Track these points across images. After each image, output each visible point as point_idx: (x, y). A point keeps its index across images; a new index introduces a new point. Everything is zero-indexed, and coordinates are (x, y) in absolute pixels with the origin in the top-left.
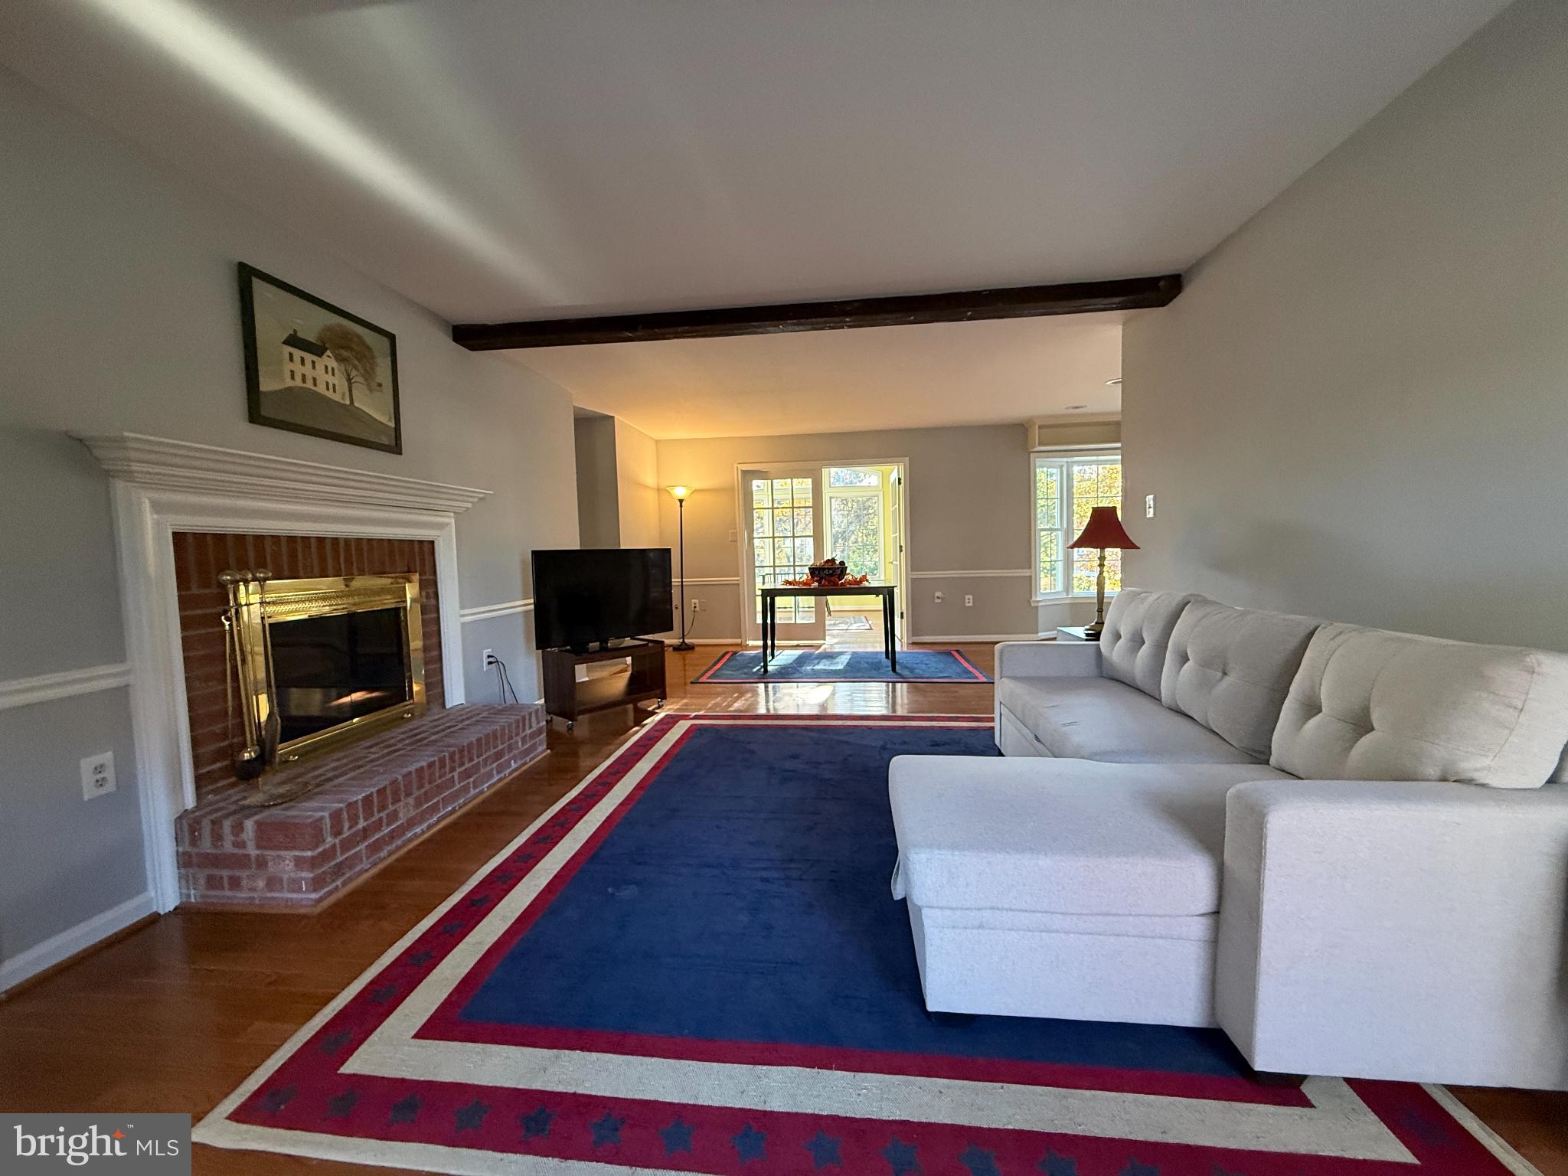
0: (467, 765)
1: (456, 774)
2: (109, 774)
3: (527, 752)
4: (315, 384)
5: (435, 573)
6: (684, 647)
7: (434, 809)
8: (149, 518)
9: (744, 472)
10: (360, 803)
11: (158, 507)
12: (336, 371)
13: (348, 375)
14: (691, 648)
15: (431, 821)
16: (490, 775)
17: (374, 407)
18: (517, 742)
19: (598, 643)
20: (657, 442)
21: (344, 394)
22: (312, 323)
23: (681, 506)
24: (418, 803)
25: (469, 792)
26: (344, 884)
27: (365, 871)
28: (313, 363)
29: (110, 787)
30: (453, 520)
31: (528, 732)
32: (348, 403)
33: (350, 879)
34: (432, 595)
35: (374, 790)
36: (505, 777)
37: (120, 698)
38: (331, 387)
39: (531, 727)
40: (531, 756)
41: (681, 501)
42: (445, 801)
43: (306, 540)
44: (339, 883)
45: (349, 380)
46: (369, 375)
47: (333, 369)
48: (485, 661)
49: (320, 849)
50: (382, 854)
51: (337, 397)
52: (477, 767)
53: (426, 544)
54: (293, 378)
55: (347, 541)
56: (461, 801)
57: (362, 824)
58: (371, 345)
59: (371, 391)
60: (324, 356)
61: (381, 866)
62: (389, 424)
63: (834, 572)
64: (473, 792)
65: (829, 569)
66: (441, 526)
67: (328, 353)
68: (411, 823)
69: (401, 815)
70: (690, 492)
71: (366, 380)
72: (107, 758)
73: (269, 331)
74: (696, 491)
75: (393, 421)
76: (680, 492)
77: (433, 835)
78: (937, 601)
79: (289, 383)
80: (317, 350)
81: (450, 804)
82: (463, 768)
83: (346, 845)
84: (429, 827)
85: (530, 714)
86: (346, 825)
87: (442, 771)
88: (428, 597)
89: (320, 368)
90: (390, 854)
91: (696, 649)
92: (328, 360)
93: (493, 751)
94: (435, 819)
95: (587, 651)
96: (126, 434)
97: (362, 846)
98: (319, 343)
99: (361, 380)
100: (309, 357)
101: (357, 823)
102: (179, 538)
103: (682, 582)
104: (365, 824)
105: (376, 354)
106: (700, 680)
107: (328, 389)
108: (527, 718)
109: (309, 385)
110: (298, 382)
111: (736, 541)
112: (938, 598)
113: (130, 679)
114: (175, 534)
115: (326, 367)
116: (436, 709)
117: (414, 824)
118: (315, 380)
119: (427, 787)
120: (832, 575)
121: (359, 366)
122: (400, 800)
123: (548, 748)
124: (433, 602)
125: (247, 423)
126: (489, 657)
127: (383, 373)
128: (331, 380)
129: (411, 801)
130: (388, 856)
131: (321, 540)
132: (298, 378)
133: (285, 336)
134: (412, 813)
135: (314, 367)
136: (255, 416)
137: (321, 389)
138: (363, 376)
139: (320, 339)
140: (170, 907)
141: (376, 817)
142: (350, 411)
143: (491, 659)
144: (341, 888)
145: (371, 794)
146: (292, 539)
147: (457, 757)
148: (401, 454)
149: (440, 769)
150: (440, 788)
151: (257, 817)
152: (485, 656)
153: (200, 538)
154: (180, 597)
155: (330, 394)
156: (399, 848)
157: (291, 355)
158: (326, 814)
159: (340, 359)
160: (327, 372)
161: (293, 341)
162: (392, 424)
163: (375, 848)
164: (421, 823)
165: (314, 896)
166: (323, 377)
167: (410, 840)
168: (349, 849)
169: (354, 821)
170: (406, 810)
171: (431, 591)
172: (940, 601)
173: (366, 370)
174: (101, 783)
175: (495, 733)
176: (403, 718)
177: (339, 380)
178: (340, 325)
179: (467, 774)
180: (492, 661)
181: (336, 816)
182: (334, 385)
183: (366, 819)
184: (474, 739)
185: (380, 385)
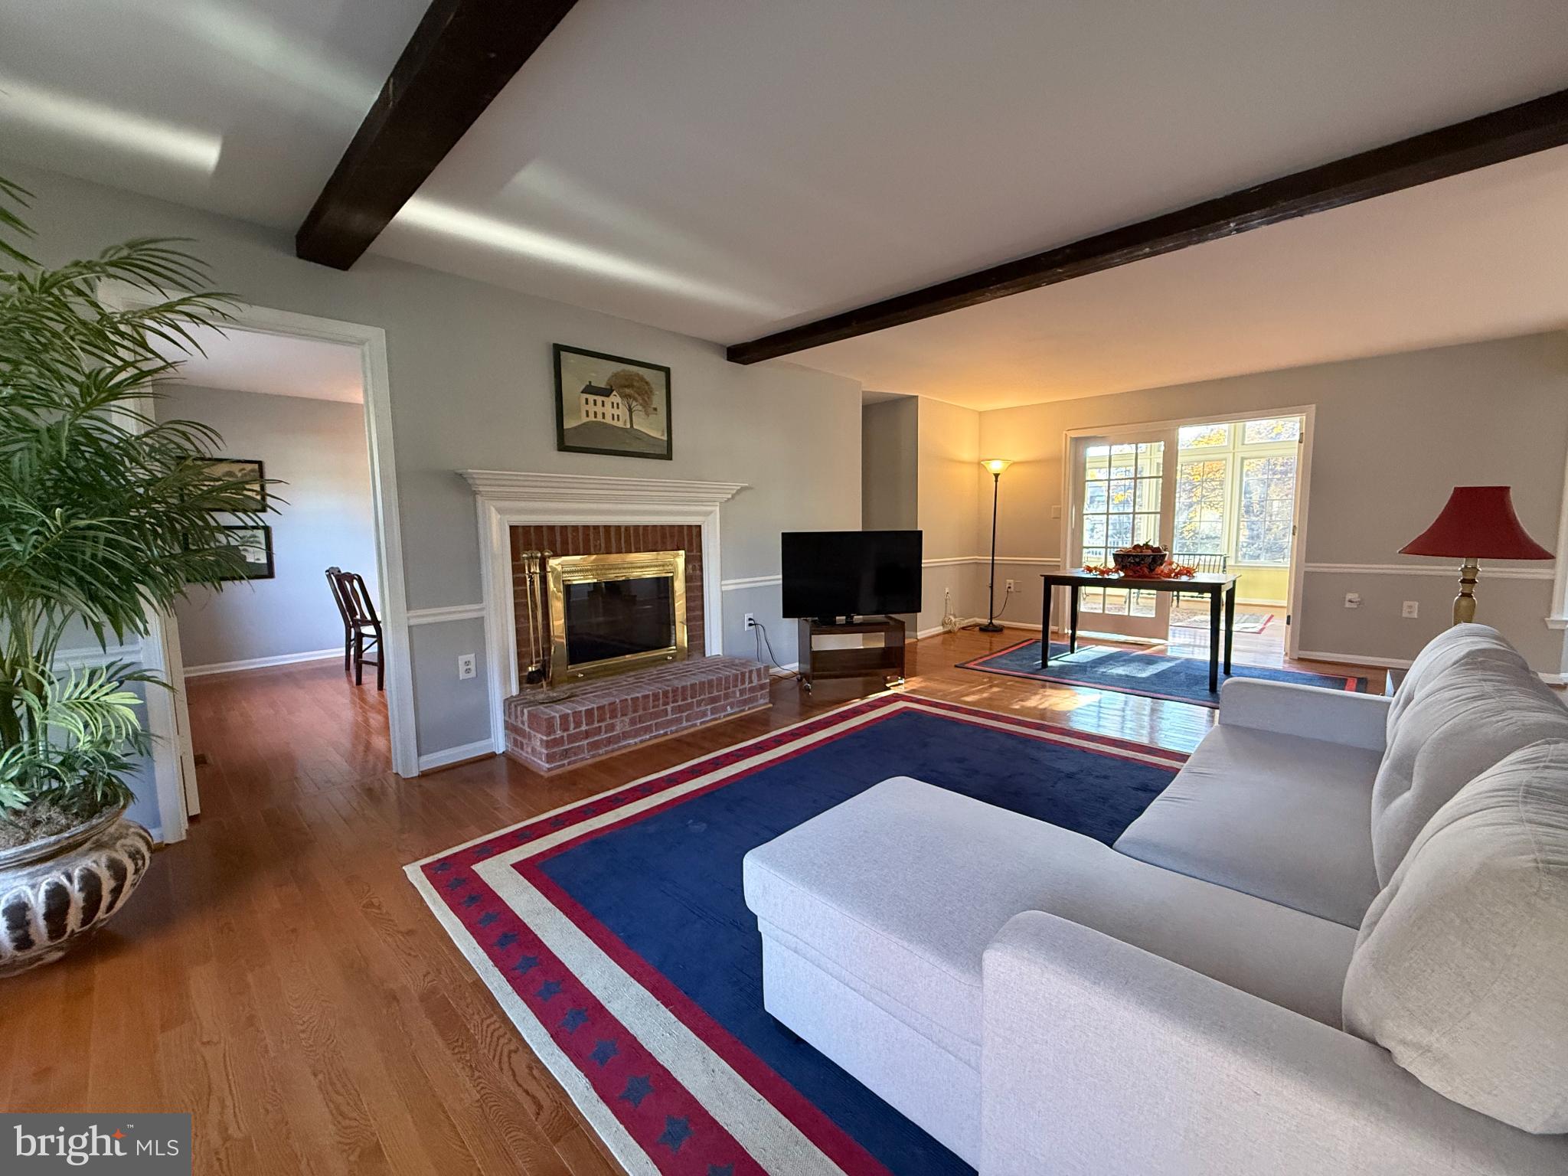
0: (680, 703)
1: (669, 708)
2: (472, 666)
3: (745, 702)
4: (604, 418)
5: (700, 550)
6: (991, 628)
7: (648, 729)
8: (495, 518)
9: (1077, 440)
10: (583, 713)
11: (500, 511)
12: (620, 405)
13: (630, 407)
14: (999, 630)
15: (644, 738)
16: (704, 714)
17: (650, 427)
18: (734, 692)
19: (844, 618)
20: (980, 413)
21: (625, 422)
22: (602, 373)
23: (996, 481)
24: (633, 722)
25: (681, 723)
26: (569, 764)
27: (586, 759)
28: (603, 402)
29: (473, 674)
30: (718, 509)
31: (747, 685)
32: (628, 426)
33: (575, 762)
34: (698, 567)
35: (595, 706)
36: (719, 718)
37: (478, 625)
38: (616, 417)
39: (751, 682)
40: (751, 706)
41: (997, 476)
42: (658, 726)
43: (596, 528)
44: (566, 762)
45: (630, 410)
46: (646, 405)
47: (618, 404)
48: (747, 623)
49: (553, 737)
50: (601, 752)
51: (620, 424)
52: (690, 706)
53: (694, 528)
54: (588, 416)
55: (627, 528)
56: (674, 728)
57: (584, 728)
58: (648, 380)
59: (647, 414)
60: (611, 396)
61: (598, 759)
62: (662, 438)
63: (1143, 560)
64: (685, 724)
65: (1136, 556)
66: (707, 514)
67: (614, 393)
68: (625, 735)
69: (618, 728)
70: (1007, 465)
71: (644, 407)
72: (471, 657)
73: (572, 386)
74: (1014, 463)
75: (666, 435)
76: (995, 466)
77: (644, 749)
78: (1348, 605)
79: (585, 420)
80: (606, 392)
81: (663, 729)
82: (676, 704)
83: (572, 738)
84: (642, 742)
85: (751, 672)
86: (572, 726)
87: (657, 703)
88: (694, 569)
89: (608, 405)
90: (607, 752)
91: (1006, 632)
92: (615, 398)
93: (707, 696)
94: (648, 737)
95: (833, 623)
96: (470, 471)
97: (585, 742)
98: (608, 387)
99: (640, 408)
100: (600, 399)
101: (580, 726)
102: (513, 529)
103: (993, 559)
104: (587, 728)
105: (653, 386)
106: (966, 665)
107: (613, 419)
108: (747, 674)
109: (599, 418)
110: (592, 418)
111: (1059, 518)
112: (1350, 601)
113: (484, 613)
114: (511, 527)
115: (613, 403)
116: (696, 655)
117: (629, 737)
118: (604, 414)
119: (641, 712)
120: (1138, 564)
121: (639, 398)
122: (616, 717)
123: (770, 702)
124: (698, 572)
125: (557, 452)
126: (750, 619)
127: (659, 399)
128: (616, 412)
129: (627, 719)
130: (603, 754)
131: (607, 528)
132: (592, 415)
133: (583, 387)
134: (627, 728)
135: (603, 405)
136: (563, 446)
137: (608, 420)
138: (641, 405)
139: (608, 384)
140: (501, 752)
141: (596, 725)
142: (632, 433)
143: (752, 622)
144: (567, 766)
145: (593, 709)
146: (586, 528)
147: (670, 695)
148: (671, 459)
149: (654, 701)
150: (656, 715)
151: (530, 709)
152: (746, 619)
153: (526, 529)
154: (513, 566)
155: (615, 423)
156: (613, 751)
157: (587, 400)
158: (557, 715)
159: (623, 396)
160: (613, 407)
161: (590, 390)
162: (665, 438)
163: (595, 745)
164: (635, 736)
165: (547, 766)
166: (609, 410)
167: (625, 747)
168: (573, 742)
169: (578, 724)
170: (621, 725)
171: (697, 565)
172: (1354, 606)
173: (643, 399)
174: (468, 671)
175: (710, 682)
176: (666, 659)
177: (623, 412)
178: (623, 371)
179: (680, 709)
180: (753, 623)
181: (564, 718)
182: (618, 416)
183: (587, 725)
184: (689, 683)
185: (655, 409)
